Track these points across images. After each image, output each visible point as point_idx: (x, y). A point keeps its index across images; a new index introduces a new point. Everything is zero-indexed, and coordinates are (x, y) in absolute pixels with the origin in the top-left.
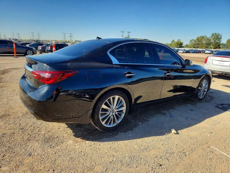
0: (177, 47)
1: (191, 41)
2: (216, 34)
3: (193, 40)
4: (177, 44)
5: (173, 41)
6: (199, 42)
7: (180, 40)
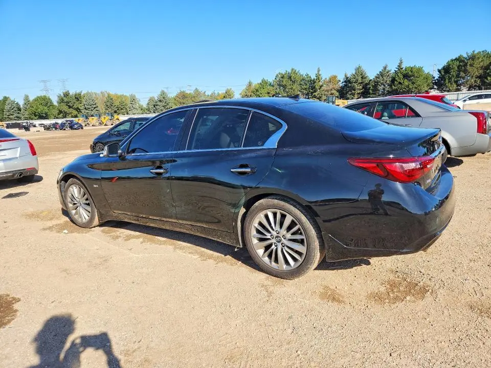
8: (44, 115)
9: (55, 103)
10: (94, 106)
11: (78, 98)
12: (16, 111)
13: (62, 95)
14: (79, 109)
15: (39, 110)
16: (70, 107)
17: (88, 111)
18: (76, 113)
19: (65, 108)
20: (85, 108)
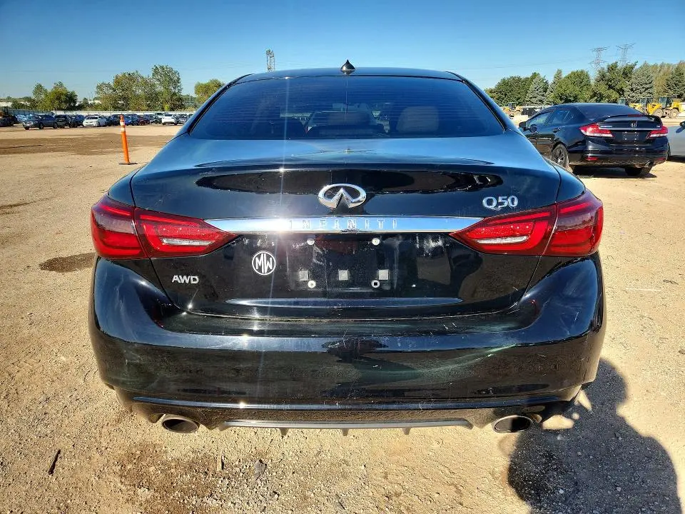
0: (60, 109)
1: (99, 87)
2: (162, 68)
3: (103, 83)
4: (59, 98)
5: (39, 88)
6: (123, 90)
7: (61, 85)
8: (572, 99)
9: (593, 82)
10: (648, 86)
11: (627, 73)
12: (540, 92)
13: (606, 69)
14: (623, 91)
15: (568, 92)
16: (610, 87)
17: (634, 94)
18: (617, 95)
19: (603, 89)
20: (632, 90)
